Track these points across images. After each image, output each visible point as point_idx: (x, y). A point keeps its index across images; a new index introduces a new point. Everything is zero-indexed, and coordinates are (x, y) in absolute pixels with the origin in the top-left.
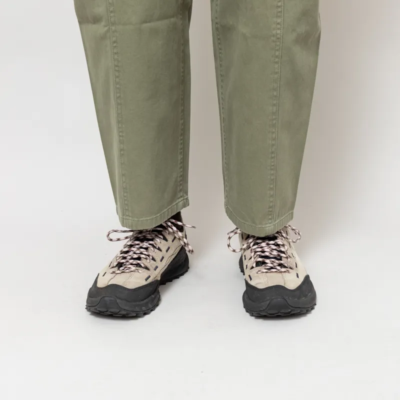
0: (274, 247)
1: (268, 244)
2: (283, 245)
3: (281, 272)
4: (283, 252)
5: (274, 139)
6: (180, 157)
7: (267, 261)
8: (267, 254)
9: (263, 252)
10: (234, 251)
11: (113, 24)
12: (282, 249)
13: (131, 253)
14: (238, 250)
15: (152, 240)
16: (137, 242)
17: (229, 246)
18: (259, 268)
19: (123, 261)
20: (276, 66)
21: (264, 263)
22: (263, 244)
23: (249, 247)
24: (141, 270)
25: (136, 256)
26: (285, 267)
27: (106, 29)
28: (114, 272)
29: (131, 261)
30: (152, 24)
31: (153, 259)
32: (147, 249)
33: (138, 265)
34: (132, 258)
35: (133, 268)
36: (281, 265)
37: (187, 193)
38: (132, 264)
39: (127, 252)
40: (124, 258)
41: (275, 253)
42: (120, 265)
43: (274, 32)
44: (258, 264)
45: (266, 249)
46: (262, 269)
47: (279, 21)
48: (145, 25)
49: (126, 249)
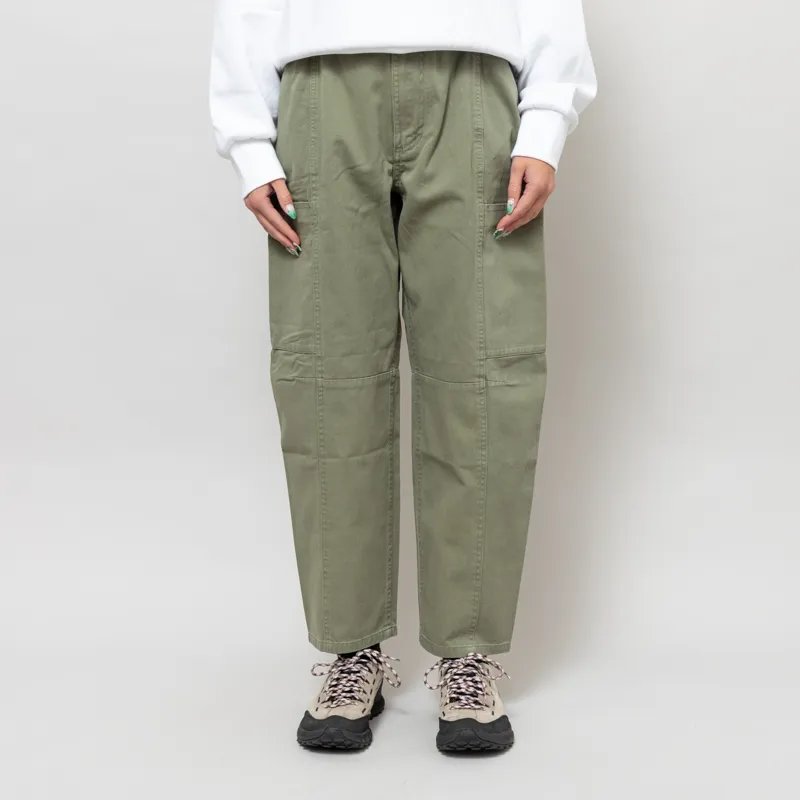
0: (471, 684)
1: (465, 681)
2: (481, 682)
3: (475, 709)
4: (480, 689)
5: (479, 562)
6: (388, 583)
7: (462, 697)
8: (463, 690)
9: (459, 688)
10: (431, 688)
11: (324, 457)
12: (479, 686)
13: (340, 687)
14: (435, 687)
15: (359, 672)
16: (345, 675)
17: (425, 683)
18: (452, 704)
19: (335, 694)
20: (482, 493)
21: (458, 699)
22: (460, 681)
23: (446, 684)
24: (357, 703)
25: (347, 689)
26: (480, 704)
27: (315, 461)
28: (328, 707)
29: (344, 694)
30: (359, 458)
31: (364, 692)
32: (356, 681)
33: (353, 698)
34: (343, 692)
35: (348, 701)
36: (476, 702)
37: (395, 621)
38: (345, 697)
39: (335, 686)
40: (335, 692)
41: (472, 689)
42: (332, 699)
43: (479, 463)
44: (452, 700)
45: (462, 686)
46: (456, 705)
47: (484, 453)
48: (351, 459)
49: (334, 683)
